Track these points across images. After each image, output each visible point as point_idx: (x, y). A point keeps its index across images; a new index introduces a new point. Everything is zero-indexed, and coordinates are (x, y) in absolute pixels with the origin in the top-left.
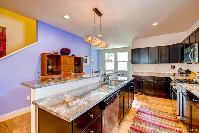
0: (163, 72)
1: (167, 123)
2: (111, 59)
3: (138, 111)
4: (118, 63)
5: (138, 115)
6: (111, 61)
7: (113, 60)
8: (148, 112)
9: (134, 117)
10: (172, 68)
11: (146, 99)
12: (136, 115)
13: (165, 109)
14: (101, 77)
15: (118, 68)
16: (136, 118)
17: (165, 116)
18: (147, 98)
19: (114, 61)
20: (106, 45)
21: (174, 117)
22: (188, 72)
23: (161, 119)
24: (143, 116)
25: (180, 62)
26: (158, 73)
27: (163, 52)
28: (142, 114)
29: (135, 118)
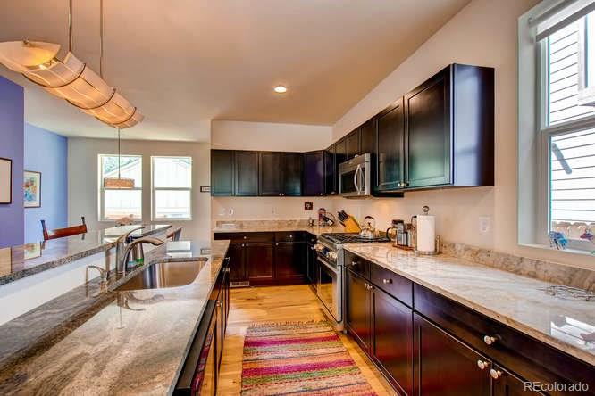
0: (289, 219)
1: (321, 351)
2: (132, 178)
3: (247, 344)
4: (157, 191)
5: (249, 358)
6: (129, 185)
7: (139, 184)
8: (273, 338)
9: (240, 372)
10: (306, 208)
11: (257, 299)
12: (244, 362)
13: (305, 313)
14: (108, 254)
15: (157, 210)
16: (247, 370)
17: (312, 332)
18: (260, 295)
19: (140, 186)
20: (129, 113)
21: (329, 328)
22: (343, 216)
23: (306, 345)
24: (266, 356)
25: (324, 195)
26: (279, 223)
27: (292, 167)
28: (259, 349)
29: (246, 372)
